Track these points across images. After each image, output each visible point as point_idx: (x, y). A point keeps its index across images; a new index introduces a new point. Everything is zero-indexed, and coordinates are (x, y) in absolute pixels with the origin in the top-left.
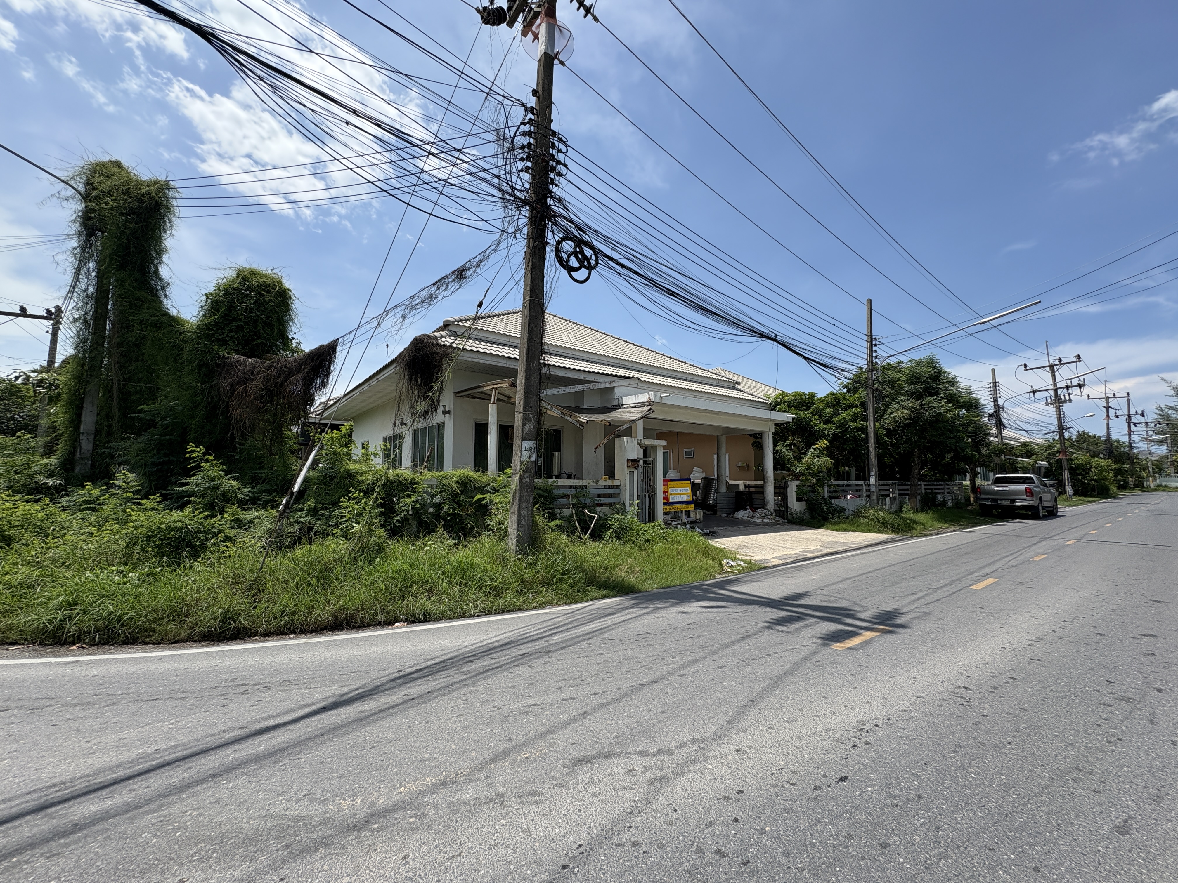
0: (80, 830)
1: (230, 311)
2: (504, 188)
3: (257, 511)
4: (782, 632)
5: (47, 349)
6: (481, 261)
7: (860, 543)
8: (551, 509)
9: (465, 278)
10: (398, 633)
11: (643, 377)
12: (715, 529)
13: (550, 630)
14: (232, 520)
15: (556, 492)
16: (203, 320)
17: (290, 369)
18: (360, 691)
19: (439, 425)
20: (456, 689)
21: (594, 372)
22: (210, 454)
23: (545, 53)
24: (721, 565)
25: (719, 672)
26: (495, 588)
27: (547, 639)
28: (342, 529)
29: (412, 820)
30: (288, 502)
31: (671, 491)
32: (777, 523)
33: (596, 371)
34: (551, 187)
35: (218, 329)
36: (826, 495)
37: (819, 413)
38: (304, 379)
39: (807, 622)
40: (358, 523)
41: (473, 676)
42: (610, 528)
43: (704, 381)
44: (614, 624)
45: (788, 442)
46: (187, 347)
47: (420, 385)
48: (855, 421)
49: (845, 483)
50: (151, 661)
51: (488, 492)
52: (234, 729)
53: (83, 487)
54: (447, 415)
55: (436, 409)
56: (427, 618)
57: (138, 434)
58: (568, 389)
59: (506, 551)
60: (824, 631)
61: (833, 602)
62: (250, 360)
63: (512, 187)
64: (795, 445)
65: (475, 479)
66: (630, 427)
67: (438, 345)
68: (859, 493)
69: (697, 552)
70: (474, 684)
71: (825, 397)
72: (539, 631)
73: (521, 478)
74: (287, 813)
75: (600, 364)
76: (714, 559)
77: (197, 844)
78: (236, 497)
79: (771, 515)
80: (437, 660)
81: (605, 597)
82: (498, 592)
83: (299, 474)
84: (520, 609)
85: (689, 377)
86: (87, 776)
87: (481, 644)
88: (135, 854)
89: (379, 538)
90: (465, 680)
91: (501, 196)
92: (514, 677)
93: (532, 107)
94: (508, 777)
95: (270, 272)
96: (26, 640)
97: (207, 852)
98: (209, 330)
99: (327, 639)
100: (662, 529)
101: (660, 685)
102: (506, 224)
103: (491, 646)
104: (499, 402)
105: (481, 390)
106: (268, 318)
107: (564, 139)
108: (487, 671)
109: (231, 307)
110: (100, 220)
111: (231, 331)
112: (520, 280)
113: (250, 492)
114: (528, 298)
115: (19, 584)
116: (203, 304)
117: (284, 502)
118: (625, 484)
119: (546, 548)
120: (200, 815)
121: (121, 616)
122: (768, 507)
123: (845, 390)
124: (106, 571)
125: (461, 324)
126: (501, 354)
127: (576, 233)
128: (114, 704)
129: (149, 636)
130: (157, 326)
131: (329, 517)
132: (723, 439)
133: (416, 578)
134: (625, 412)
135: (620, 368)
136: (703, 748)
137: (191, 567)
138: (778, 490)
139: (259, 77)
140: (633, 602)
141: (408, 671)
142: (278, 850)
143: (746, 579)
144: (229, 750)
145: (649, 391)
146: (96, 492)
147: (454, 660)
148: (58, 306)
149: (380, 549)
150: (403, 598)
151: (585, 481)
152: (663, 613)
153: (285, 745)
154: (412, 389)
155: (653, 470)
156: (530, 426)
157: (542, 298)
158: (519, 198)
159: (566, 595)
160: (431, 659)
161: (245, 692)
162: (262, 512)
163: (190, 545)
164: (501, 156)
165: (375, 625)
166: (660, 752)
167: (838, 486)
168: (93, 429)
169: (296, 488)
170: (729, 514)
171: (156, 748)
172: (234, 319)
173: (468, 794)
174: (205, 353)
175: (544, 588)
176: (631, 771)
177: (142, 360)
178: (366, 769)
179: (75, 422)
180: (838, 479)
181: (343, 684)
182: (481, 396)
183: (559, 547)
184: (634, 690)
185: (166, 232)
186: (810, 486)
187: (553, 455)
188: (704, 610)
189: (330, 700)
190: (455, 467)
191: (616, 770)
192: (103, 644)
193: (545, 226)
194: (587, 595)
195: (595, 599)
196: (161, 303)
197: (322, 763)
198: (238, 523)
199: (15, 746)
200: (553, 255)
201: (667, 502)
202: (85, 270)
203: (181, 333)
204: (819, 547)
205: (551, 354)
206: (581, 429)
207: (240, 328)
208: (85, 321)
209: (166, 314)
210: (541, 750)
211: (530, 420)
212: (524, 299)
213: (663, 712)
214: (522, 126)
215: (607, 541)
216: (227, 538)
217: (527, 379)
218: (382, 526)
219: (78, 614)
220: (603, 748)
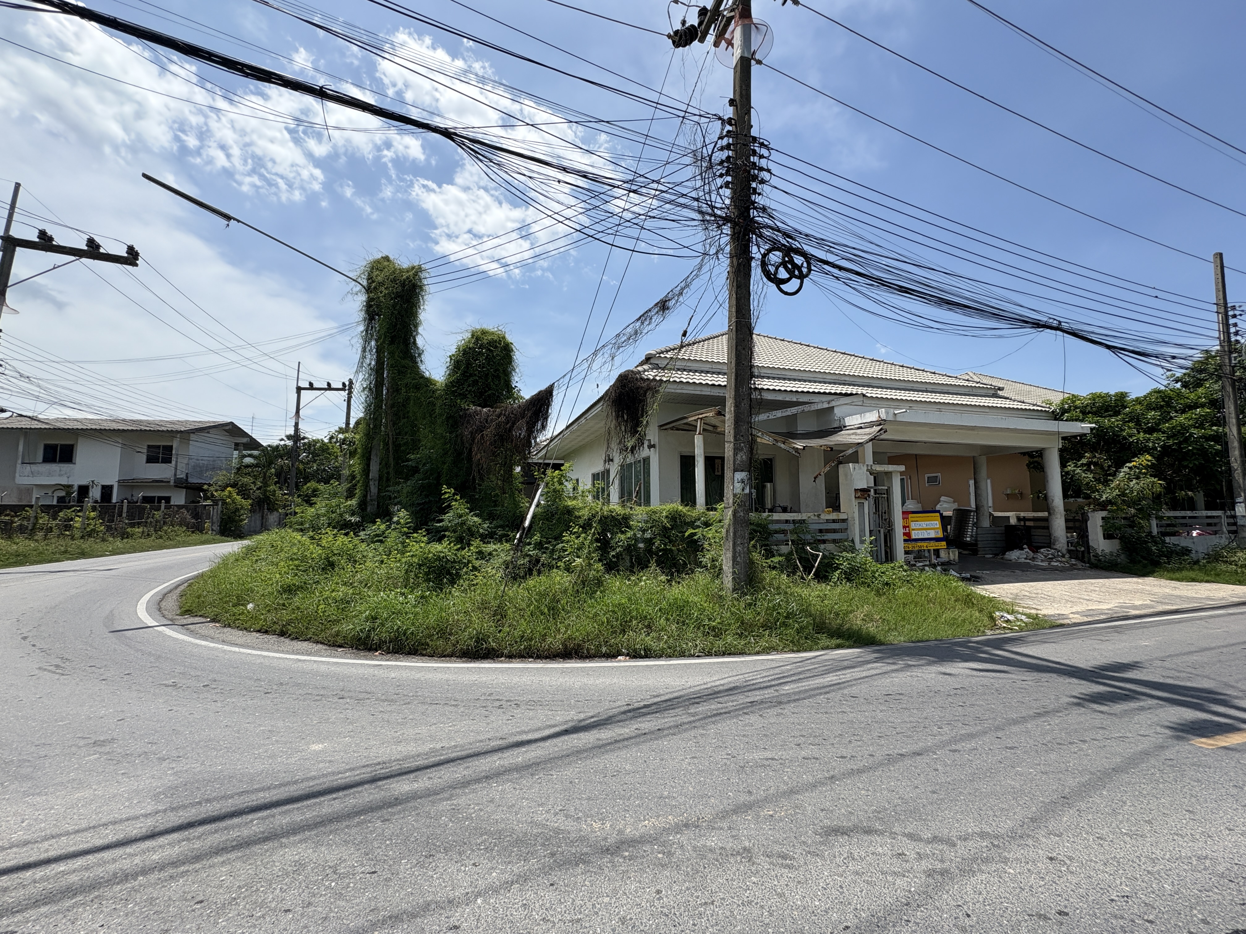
0: (400, 804)
1: (468, 369)
2: (704, 210)
3: (495, 544)
4: (1102, 712)
5: (345, 414)
6: (683, 289)
7: (1223, 599)
8: (767, 545)
9: (668, 309)
10: (623, 667)
11: (870, 392)
12: (978, 573)
13: (779, 678)
14: (476, 553)
15: (772, 527)
16: (449, 379)
17: (516, 415)
18: (595, 719)
19: (644, 460)
20: (686, 730)
21: (808, 392)
22: (457, 495)
23: (741, 57)
24: (992, 618)
25: (1009, 753)
26: (714, 629)
27: (777, 688)
28: (565, 562)
29: (660, 856)
30: (521, 536)
31: (913, 525)
32: (1072, 567)
33: (811, 390)
34: (753, 197)
35: (459, 385)
36: (1155, 531)
37: (1136, 419)
38: (528, 423)
39: (1142, 704)
40: (578, 557)
41: (701, 719)
42: (837, 568)
43: (951, 390)
44: (855, 680)
45: (1084, 461)
46: (439, 403)
47: (627, 421)
48: (1201, 426)
49: (1189, 513)
50: (429, 671)
51: (699, 527)
52: (496, 738)
53: (374, 522)
54: (652, 449)
55: (643, 444)
56: (648, 654)
57: (407, 479)
58: (779, 414)
59: (721, 589)
60: (1174, 719)
61: (1183, 679)
62: (484, 409)
63: (713, 207)
64: (1096, 464)
65: (685, 514)
66: (857, 452)
67: (642, 379)
68: (1214, 528)
69: (956, 601)
70: (703, 727)
71: (1145, 397)
72: (766, 679)
73: (735, 513)
74: (548, 823)
75: (815, 382)
76: (981, 611)
77: (482, 835)
78: (478, 531)
79: (1063, 556)
80: (663, 698)
81: (838, 647)
82: (717, 632)
83: (529, 510)
84: (742, 653)
85: (930, 387)
86: (398, 760)
87: (705, 686)
88: (439, 833)
89: (598, 571)
90: (694, 721)
91: (701, 219)
92: (745, 725)
93: (730, 118)
94: (752, 832)
95: (496, 329)
96: (347, 644)
97: (490, 844)
98: (453, 386)
99: (560, 665)
100: (906, 571)
101: (925, 759)
102: (708, 246)
103: (715, 689)
104: (705, 433)
105: (685, 421)
106: (496, 371)
107: (766, 143)
108: (715, 715)
109: (468, 365)
110: (378, 306)
111: (469, 386)
112: (724, 302)
113: (488, 527)
114: (734, 320)
115: (342, 600)
116: (448, 364)
117: (518, 536)
118: (853, 518)
119: (764, 588)
120: (481, 810)
121: (406, 630)
122: (1057, 546)
123: (1178, 385)
124: (393, 593)
125: (662, 355)
126: (704, 382)
127: (783, 242)
128: (409, 703)
129: (425, 649)
130: (417, 387)
131: (553, 551)
132: (983, 460)
133: (634, 613)
134: (849, 435)
135: (840, 384)
136: (998, 846)
137: (450, 593)
138: (1071, 524)
139: (489, 159)
140: (876, 655)
141: (636, 705)
142: (545, 856)
143: (1033, 639)
144: (495, 757)
145: (877, 408)
146: (383, 527)
147: (680, 700)
148: (350, 379)
149: (599, 583)
150: (624, 632)
151: (804, 515)
152: (917, 672)
153: (538, 760)
154: (620, 425)
155: (889, 500)
156: (742, 456)
157: (749, 318)
158: (720, 217)
159: (792, 642)
160: (657, 696)
161: (500, 707)
162: (498, 545)
163: (449, 573)
164: (699, 177)
165: (600, 657)
166: (935, 839)
167: (1176, 518)
168: (377, 476)
169: (527, 524)
170: (996, 555)
171: (441, 745)
172: (471, 375)
173: (713, 841)
174: (451, 407)
175: (767, 632)
176: (900, 854)
177: (408, 417)
178: (610, 796)
179: (366, 471)
180: (1174, 509)
181: (579, 710)
182: (686, 427)
183: (778, 588)
184: (891, 760)
185: (420, 308)
186: (1125, 518)
187: (764, 487)
188: (975, 673)
189: (570, 724)
190: (663, 501)
191: (880, 850)
192: (395, 653)
193: (749, 240)
194: (817, 644)
195: (827, 648)
196: (418, 367)
197: (571, 782)
198: (481, 555)
199: (351, 727)
200: (759, 270)
201: (908, 538)
202: (369, 348)
203: (433, 391)
204: (1148, 602)
205: (763, 377)
206: (795, 457)
207: (475, 382)
208: (370, 389)
209: (423, 377)
210: (786, 810)
211: (742, 450)
212: (730, 321)
213: (934, 792)
214: (720, 141)
215: (835, 583)
216: (475, 568)
217: (737, 406)
218: (600, 560)
219: (378, 626)
220: (861, 821)
